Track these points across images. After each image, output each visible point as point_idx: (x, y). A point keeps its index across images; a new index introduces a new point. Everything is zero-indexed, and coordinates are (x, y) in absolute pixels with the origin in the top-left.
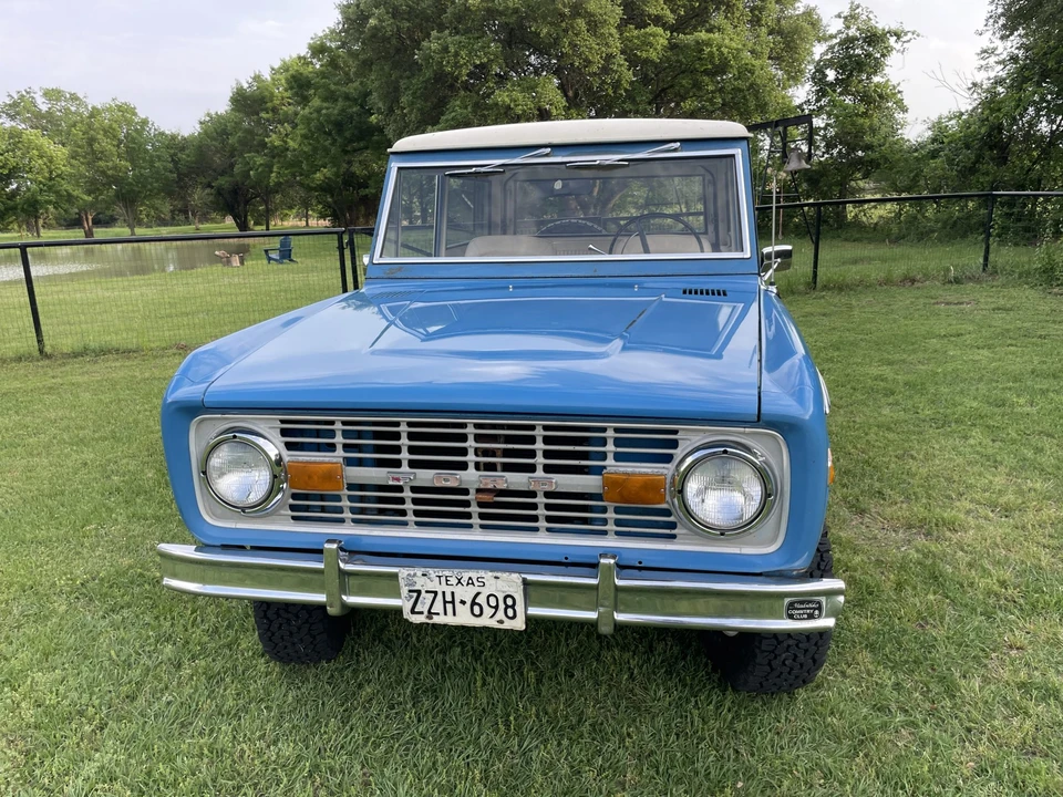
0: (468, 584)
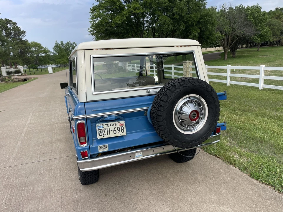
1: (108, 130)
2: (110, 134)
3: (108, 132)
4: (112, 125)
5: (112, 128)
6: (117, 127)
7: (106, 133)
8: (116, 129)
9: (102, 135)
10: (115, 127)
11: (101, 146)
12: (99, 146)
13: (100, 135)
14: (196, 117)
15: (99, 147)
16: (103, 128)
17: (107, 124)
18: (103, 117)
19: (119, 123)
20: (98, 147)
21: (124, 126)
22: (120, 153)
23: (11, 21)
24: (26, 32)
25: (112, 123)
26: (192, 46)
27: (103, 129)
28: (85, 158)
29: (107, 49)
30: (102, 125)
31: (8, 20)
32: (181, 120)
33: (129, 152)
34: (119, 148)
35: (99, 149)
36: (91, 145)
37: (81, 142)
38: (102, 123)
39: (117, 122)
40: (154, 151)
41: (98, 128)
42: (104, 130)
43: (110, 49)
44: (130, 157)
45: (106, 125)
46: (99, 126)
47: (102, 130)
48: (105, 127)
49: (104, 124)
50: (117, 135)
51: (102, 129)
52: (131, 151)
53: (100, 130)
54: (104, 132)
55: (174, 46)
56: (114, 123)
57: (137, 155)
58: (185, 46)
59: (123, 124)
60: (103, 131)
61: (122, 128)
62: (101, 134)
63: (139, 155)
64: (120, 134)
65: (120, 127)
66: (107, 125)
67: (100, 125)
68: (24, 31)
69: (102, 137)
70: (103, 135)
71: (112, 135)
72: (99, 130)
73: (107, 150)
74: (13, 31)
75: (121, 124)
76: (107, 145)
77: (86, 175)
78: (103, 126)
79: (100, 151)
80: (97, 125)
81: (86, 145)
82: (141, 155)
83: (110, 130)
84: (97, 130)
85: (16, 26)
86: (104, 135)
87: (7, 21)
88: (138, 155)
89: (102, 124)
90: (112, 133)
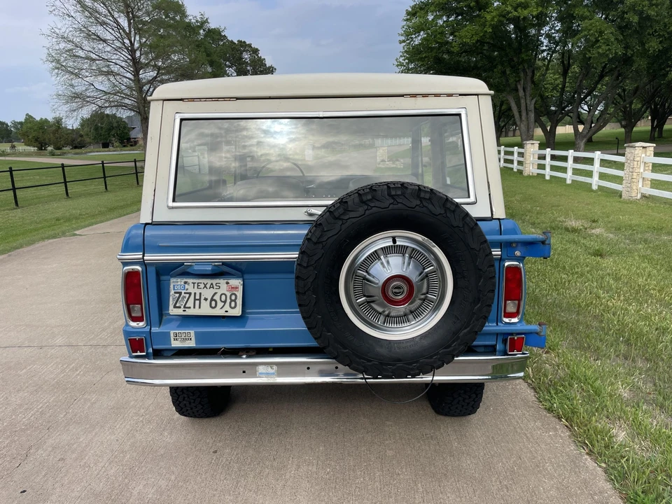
1: (198, 297)
2: (200, 308)
3: (197, 302)
4: (208, 286)
5: (208, 293)
6: (220, 292)
7: (190, 304)
8: (217, 298)
9: (180, 307)
10: (216, 293)
11: (177, 332)
12: (172, 332)
13: (175, 307)
14: (400, 297)
15: (172, 335)
16: (187, 289)
17: (196, 281)
18: (183, 264)
19: (227, 283)
20: (169, 333)
21: (240, 294)
22: (225, 358)
23: (250, 46)
24: (275, 69)
25: (209, 281)
26: (460, 95)
27: (185, 293)
28: (139, 354)
29: (217, 99)
30: (185, 283)
31: (244, 42)
32: (363, 299)
33: (244, 360)
34: (222, 346)
35: (172, 339)
36: (155, 327)
37: (133, 315)
38: (186, 278)
39: (222, 282)
40: (308, 368)
41: (174, 289)
42: (187, 296)
43: (224, 99)
44: (244, 372)
45: (194, 283)
46: (176, 284)
47: (183, 294)
48: (190, 289)
49: (190, 281)
50: (218, 312)
51: (183, 292)
52: (248, 357)
53: (177, 295)
54: (186, 300)
55: (402, 96)
56: (214, 281)
57: (261, 369)
58: (437, 95)
59: (237, 288)
60: (185, 297)
61: (233, 297)
62: (178, 305)
63: (266, 373)
64: (226, 311)
65: (228, 294)
66: (196, 285)
67: (179, 283)
68: (271, 67)
69: (180, 312)
70: (182, 307)
71: (205, 310)
72: (175, 293)
73: (192, 344)
74: (251, 66)
75: (232, 288)
76: (192, 332)
77: (177, 394)
78: (186, 285)
79: (176, 344)
80: (172, 280)
81: (141, 324)
82: (274, 374)
83: (203, 298)
84: (172, 292)
85: (257, 55)
86: (185, 307)
87: (242, 46)
88: (264, 371)
89: (186, 280)
90: (205, 305)
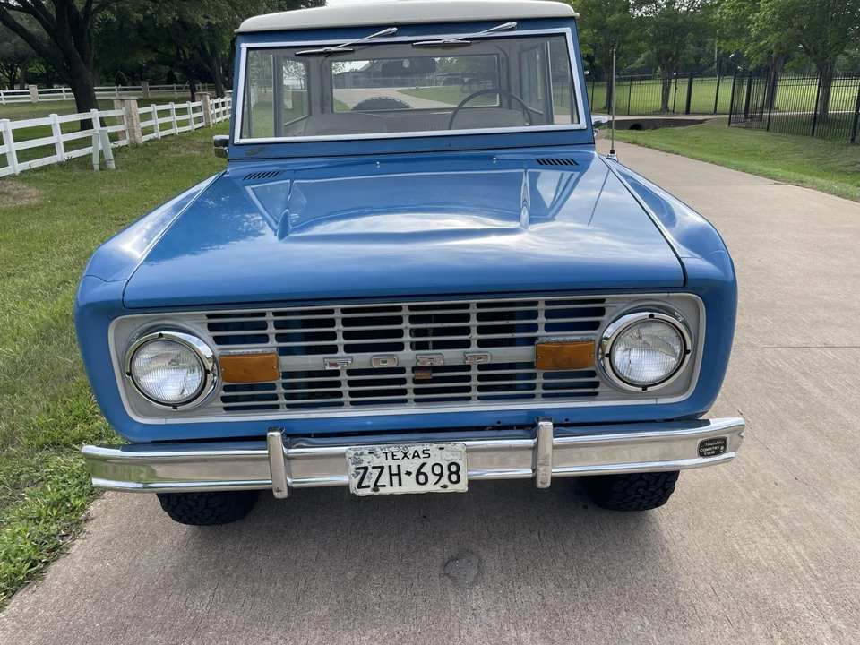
0: (414, 456)
